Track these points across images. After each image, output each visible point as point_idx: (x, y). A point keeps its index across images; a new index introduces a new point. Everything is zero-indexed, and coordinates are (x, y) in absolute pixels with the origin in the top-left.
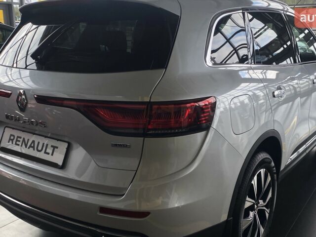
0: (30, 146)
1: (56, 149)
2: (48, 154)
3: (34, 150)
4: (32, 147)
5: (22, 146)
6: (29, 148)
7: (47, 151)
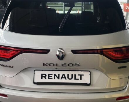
0: (62, 78)
1: (82, 76)
2: (78, 79)
3: (66, 79)
4: (64, 78)
5: (55, 79)
6: (61, 79)
7: (76, 78)
